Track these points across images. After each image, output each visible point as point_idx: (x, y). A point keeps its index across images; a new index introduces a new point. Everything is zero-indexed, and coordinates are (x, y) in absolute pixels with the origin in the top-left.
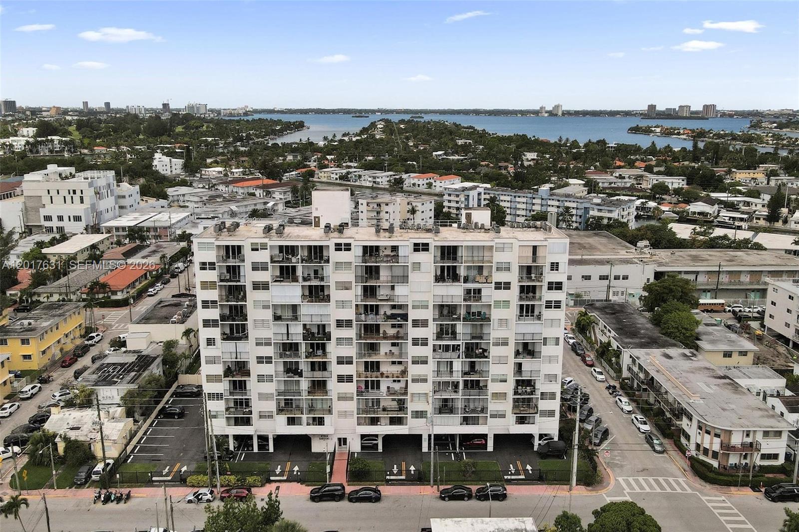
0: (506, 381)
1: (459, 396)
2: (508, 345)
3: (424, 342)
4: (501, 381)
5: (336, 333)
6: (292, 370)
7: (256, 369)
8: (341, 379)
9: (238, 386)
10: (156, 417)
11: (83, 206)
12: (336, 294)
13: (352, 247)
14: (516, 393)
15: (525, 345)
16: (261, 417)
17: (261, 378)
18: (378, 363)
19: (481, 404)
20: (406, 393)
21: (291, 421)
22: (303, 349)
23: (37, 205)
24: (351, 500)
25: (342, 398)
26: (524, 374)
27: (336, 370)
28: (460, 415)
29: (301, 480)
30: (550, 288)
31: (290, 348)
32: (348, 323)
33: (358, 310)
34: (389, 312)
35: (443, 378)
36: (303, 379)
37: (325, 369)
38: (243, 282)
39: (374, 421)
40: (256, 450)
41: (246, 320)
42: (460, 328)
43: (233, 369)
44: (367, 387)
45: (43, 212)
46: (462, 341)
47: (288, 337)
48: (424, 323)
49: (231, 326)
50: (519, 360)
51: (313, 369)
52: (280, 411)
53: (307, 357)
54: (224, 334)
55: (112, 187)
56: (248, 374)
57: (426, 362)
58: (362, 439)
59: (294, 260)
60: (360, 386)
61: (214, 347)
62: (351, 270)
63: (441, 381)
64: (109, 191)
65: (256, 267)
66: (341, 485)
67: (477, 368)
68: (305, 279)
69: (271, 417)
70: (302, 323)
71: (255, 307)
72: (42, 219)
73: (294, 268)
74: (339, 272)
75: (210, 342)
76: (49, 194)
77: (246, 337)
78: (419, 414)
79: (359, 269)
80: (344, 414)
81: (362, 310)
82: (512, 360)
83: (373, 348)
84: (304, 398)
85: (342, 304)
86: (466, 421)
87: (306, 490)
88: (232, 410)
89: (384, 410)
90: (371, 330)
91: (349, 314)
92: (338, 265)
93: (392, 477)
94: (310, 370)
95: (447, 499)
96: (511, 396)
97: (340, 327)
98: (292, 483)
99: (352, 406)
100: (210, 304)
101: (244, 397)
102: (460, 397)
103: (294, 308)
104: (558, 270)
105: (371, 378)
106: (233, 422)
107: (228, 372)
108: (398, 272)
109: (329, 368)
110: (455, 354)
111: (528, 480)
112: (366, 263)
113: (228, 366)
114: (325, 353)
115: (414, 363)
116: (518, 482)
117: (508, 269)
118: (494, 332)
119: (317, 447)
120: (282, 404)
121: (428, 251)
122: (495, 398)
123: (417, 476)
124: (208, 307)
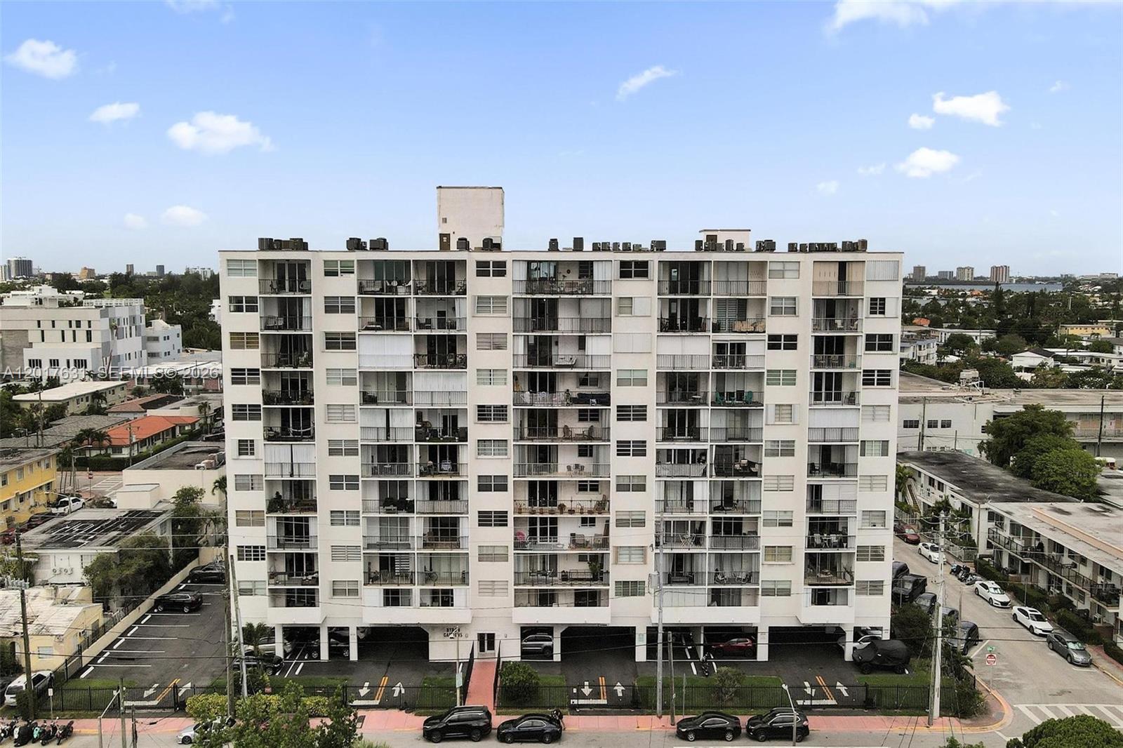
0: (790, 525)
1: (707, 548)
2: (793, 455)
3: (639, 449)
4: (782, 524)
5: (477, 430)
6: (394, 499)
7: (327, 498)
8: (486, 519)
9: (296, 531)
10: (151, 611)
11: (91, 345)
12: (477, 357)
13: (509, 267)
14: (811, 544)
15: (826, 451)
16: (335, 592)
17: (338, 517)
18: (554, 485)
19: (745, 567)
20: (605, 544)
21: (392, 599)
22: (415, 457)
23: (19, 343)
24: (502, 738)
25: (487, 556)
26: (825, 507)
27: (476, 501)
28: (707, 587)
29: (405, 705)
30: (870, 347)
31: (392, 455)
32: (499, 413)
33: (518, 386)
34: (575, 390)
35: (675, 515)
36: (415, 515)
37: (455, 497)
38: (306, 330)
39: (546, 599)
40: (325, 655)
41: (312, 402)
42: (706, 419)
43: (287, 496)
44: (533, 532)
45: (29, 354)
46: (709, 443)
47: (388, 435)
48: (639, 413)
49: (284, 413)
50: (816, 480)
51: (433, 497)
52: (371, 578)
53: (422, 474)
54: (268, 429)
55: (138, 323)
56: (313, 507)
57: (642, 488)
58: (523, 636)
59: (401, 290)
60: (519, 534)
61: (252, 457)
62: (505, 312)
63: (672, 520)
64: (133, 328)
65: (332, 306)
66: (484, 709)
67: (737, 495)
68: (420, 326)
69: (354, 592)
70: (414, 407)
71: (329, 381)
72: (27, 366)
73: (402, 302)
74: (483, 315)
75: (245, 447)
76: (39, 326)
77: (310, 436)
78: (630, 588)
79: (521, 305)
80: (490, 587)
81: (524, 385)
82: (803, 481)
83: (544, 456)
84: (416, 552)
85: (488, 376)
86: (717, 598)
87: (416, 722)
88: (282, 577)
89: (565, 578)
90: (541, 422)
91: (502, 394)
92: (483, 303)
93: (582, 702)
94: (427, 497)
95: (691, 736)
96: (801, 550)
97: (485, 419)
98: (389, 711)
99: (505, 571)
100: (246, 376)
101: (304, 551)
102: (707, 551)
103: (401, 378)
104: (883, 313)
105: (542, 513)
106: (283, 600)
107: (275, 504)
108: (591, 311)
109: (462, 494)
110: (696, 469)
111: (845, 707)
112: (532, 294)
113: (277, 493)
114: (455, 469)
115: (620, 488)
116: (825, 711)
117: (793, 311)
118: (770, 430)
119: (439, 650)
120: (376, 567)
121: (647, 276)
122: (770, 557)
123: (629, 700)
124: (242, 382)
